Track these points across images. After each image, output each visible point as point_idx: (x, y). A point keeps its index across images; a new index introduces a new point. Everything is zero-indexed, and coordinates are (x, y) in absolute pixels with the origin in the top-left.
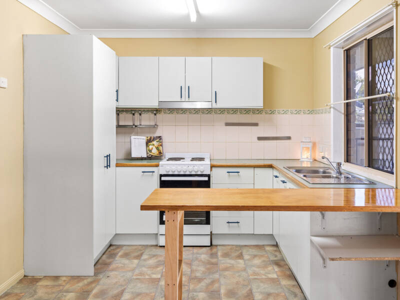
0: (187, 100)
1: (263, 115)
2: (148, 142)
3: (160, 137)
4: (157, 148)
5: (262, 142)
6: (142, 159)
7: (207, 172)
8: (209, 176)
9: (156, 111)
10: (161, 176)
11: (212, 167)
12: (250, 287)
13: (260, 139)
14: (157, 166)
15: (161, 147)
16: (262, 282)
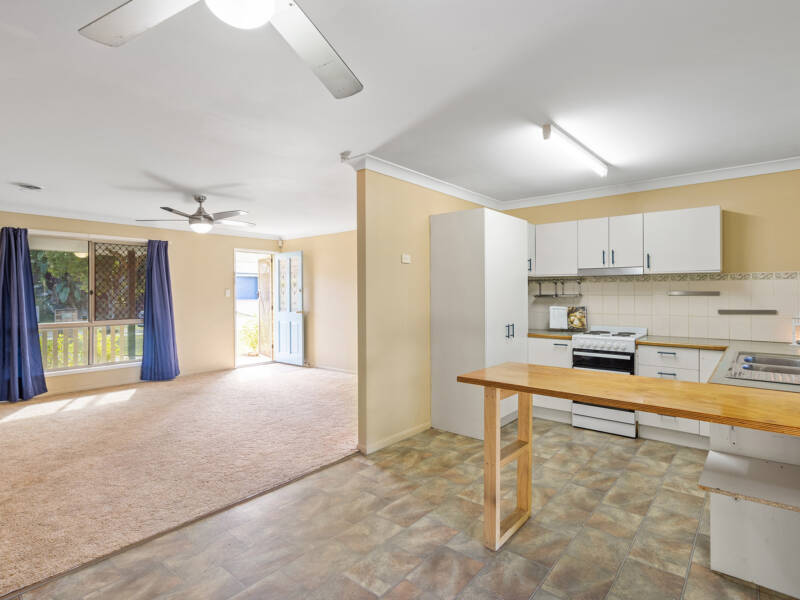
0: (612, 266)
1: (728, 282)
2: (570, 312)
3: (583, 308)
4: (580, 320)
5: (726, 317)
6: (562, 330)
7: (631, 349)
8: (632, 356)
9: (580, 279)
10: (574, 350)
11: (637, 344)
12: (652, 498)
13: (721, 312)
14: (570, 339)
15: (584, 319)
16: (675, 497)
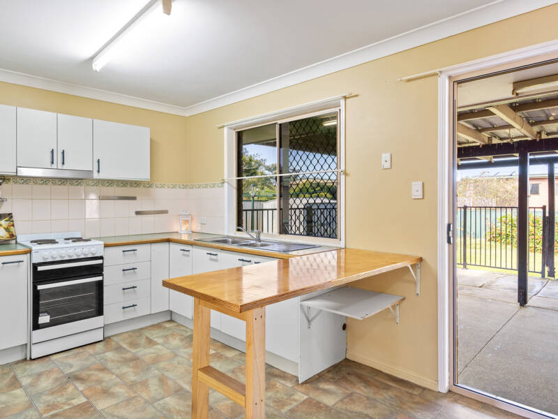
0: (60, 167)
3: (10, 215)
4: (7, 230)
5: (141, 216)
10: (35, 266)
11: (105, 246)
13: (138, 213)
14: (27, 253)
15: (12, 227)
